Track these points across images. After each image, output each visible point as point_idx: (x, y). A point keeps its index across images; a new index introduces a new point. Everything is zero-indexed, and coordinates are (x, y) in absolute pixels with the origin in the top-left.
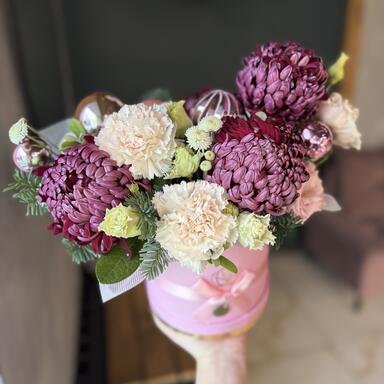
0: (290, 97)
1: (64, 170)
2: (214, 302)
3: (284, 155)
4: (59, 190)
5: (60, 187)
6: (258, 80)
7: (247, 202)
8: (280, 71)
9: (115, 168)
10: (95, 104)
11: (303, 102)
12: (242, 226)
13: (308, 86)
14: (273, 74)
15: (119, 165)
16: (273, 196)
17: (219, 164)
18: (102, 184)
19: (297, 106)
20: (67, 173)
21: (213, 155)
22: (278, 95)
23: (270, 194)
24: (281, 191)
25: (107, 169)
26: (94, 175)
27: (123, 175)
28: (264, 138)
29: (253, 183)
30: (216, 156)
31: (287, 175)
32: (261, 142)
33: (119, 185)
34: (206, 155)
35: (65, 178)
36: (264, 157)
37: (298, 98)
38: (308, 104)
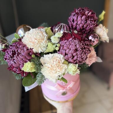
0: (85, 26)
1: (11, 50)
2: (62, 91)
3: (82, 45)
4: (10, 57)
5: (10, 56)
6: (75, 20)
7: (71, 60)
8: (81, 17)
9: (28, 49)
10: (22, 29)
11: (89, 27)
12: (69, 68)
13: (91, 22)
14: (79, 18)
16: (79, 58)
17: (61, 48)
18: (23, 55)
19: (87, 29)
20: (13, 51)
21: (59, 45)
22: (81, 25)
24: (81, 57)
25: (25, 50)
26: (21, 52)
27: (30, 52)
28: (76, 39)
29: (72, 54)
30: (61, 45)
31: (83, 51)
32: (75, 41)
33: (29, 55)
34: (57, 45)
35: (12, 53)
36: (76, 46)
37: (87, 26)
38: (91, 28)
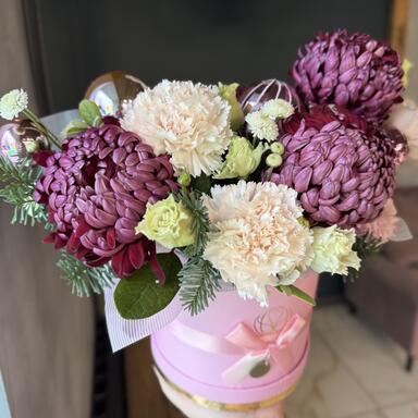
0: (368, 89)
1: (80, 153)
3: (378, 150)
4: (72, 181)
5: (73, 175)
6: (328, 67)
7: (327, 211)
8: (357, 57)
9: (151, 156)
11: (380, 97)
13: (388, 79)
15: (157, 153)
16: (364, 202)
17: (291, 160)
18: (135, 174)
19: (375, 102)
20: (85, 158)
21: (282, 148)
22: (353, 86)
23: (360, 200)
24: (374, 197)
25: (142, 156)
26: (123, 162)
27: (162, 166)
28: (353, 128)
29: (341, 183)
30: (286, 149)
31: (381, 176)
32: (351, 132)
33: (157, 180)
35: (81, 164)
36: (356, 149)
37: (376, 92)
